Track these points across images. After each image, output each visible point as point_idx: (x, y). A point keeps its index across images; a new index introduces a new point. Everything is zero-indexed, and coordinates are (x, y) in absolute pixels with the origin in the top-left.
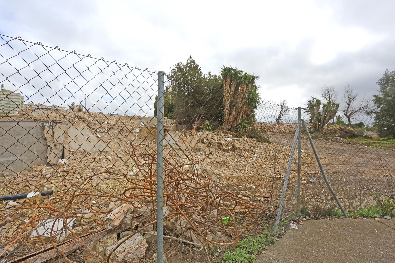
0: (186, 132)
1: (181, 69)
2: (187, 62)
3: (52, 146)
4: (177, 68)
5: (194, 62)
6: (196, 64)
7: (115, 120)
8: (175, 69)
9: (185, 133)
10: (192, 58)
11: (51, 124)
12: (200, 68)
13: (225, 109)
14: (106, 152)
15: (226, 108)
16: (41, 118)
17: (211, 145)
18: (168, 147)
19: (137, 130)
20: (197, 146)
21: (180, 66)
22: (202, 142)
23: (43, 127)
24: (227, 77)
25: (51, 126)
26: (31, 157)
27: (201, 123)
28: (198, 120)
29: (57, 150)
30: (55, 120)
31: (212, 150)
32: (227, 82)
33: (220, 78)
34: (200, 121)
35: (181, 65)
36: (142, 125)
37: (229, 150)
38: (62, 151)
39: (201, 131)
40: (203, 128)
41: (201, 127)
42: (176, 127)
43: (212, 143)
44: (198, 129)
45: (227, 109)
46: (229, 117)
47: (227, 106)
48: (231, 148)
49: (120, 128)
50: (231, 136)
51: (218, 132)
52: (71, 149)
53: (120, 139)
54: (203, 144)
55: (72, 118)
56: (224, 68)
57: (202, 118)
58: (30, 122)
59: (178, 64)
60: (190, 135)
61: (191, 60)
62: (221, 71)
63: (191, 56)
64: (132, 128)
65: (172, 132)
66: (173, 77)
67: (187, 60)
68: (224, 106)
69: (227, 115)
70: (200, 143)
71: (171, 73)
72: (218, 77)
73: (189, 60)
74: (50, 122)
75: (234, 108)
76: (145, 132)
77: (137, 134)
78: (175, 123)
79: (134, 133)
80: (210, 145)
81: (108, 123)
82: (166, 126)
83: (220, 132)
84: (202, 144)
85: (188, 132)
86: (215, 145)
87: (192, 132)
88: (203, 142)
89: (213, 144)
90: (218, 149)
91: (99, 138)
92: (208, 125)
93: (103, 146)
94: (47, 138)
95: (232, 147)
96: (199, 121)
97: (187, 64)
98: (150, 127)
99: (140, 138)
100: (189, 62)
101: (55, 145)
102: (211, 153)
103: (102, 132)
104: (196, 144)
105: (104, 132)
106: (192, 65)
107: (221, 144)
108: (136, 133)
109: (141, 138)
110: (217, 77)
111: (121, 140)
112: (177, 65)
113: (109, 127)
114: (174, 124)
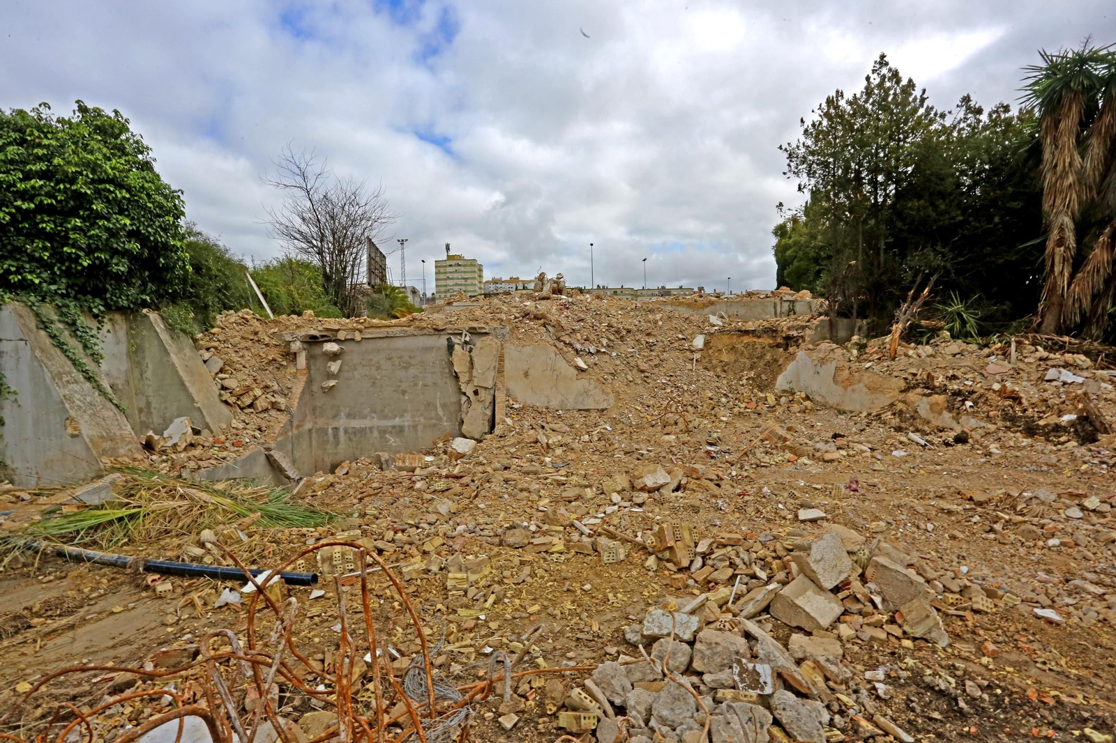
0: (864, 346)
1: (842, 117)
2: (865, 83)
3: (470, 393)
4: (827, 115)
5: (895, 75)
6: (904, 82)
7: (632, 313)
8: (820, 123)
9: (862, 347)
10: (887, 64)
11: (467, 339)
12: (924, 91)
13: (1050, 245)
14: (603, 410)
15: (1054, 235)
16: (446, 324)
17: (969, 403)
18: (797, 397)
19: (699, 342)
20: (904, 402)
21: (837, 107)
22: (928, 388)
23: (451, 347)
24: (1066, 102)
25: (466, 343)
26: (431, 419)
27: (929, 309)
28: (915, 298)
29: (481, 405)
30: (475, 328)
31: (969, 424)
32: (1062, 125)
33: (1025, 116)
34: (926, 303)
35: (842, 103)
36: (714, 326)
37: (1058, 428)
38: (491, 408)
39: (927, 343)
40: (935, 331)
41: (927, 327)
42: (827, 328)
43: (973, 392)
44: (913, 335)
45: (1061, 242)
46: (1072, 276)
47: (1062, 229)
48: (1072, 424)
49: (644, 339)
50: (1081, 359)
51: (1009, 344)
52: (511, 402)
53: (642, 371)
54: (929, 395)
55: (516, 318)
56: (1044, 65)
57: (930, 292)
58: (425, 337)
59: (830, 102)
60: (879, 359)
61: (884, 71)
62: (1031, 81)
63: (883, 57)
64: (680, 336)
65: (811, 346)
66: (813, 153)
67: (868, 78)
68: (1046, 231)
69: (1061, 270)
70: (919, 390)
71: (802, 139)
72: (1016, 114)
73: (873, 76)
74: (464, 332)
75: (1101, 234)
76: (720, 347)
77: (697, 356)
78: (827, 315)
79: (688, 353)
80: (963, 401)
81: (610, 326)
82: (793, 327)
83: (1019, 343)
84: (924, 395)
85: (874, 344)
86: (985, 403)
87: (888, 346)
88: (929, 386)
89: (974, 396)
90: (1000, 424)
91: (583, 370)
92: (960, 315)
93: (592, 392)
94: (459, 375)
95: (1078, 418)
96: (920, 301)
97: (869, 91)
98: (739, 331)
99: (706, 368)
100: (875, 80)
101: (476, 393)
102: (961, 439)
103: (592, 354)
104: (901, 392)
105: (598, 352)
106: (887, 91)
107: (1016, 399)
108: (692, 352)
109: (709, 366)
110: (1014, 112)
111: (646, 374)
112: (824, 106)
113: (612, 337)
114: (822, 317)
